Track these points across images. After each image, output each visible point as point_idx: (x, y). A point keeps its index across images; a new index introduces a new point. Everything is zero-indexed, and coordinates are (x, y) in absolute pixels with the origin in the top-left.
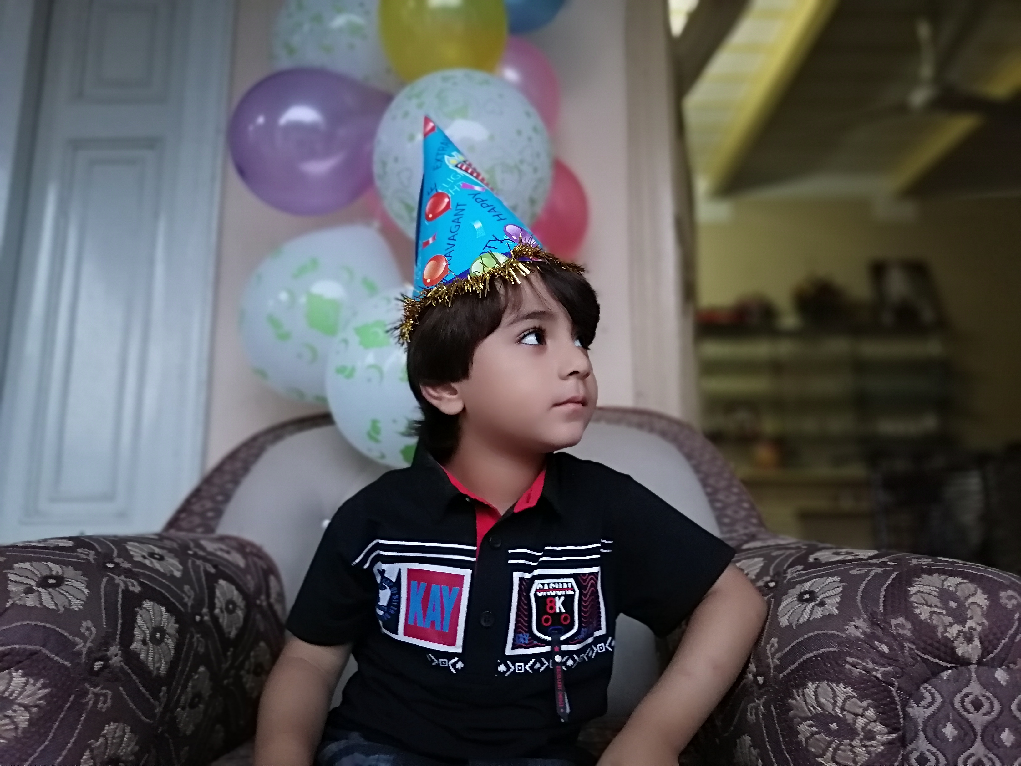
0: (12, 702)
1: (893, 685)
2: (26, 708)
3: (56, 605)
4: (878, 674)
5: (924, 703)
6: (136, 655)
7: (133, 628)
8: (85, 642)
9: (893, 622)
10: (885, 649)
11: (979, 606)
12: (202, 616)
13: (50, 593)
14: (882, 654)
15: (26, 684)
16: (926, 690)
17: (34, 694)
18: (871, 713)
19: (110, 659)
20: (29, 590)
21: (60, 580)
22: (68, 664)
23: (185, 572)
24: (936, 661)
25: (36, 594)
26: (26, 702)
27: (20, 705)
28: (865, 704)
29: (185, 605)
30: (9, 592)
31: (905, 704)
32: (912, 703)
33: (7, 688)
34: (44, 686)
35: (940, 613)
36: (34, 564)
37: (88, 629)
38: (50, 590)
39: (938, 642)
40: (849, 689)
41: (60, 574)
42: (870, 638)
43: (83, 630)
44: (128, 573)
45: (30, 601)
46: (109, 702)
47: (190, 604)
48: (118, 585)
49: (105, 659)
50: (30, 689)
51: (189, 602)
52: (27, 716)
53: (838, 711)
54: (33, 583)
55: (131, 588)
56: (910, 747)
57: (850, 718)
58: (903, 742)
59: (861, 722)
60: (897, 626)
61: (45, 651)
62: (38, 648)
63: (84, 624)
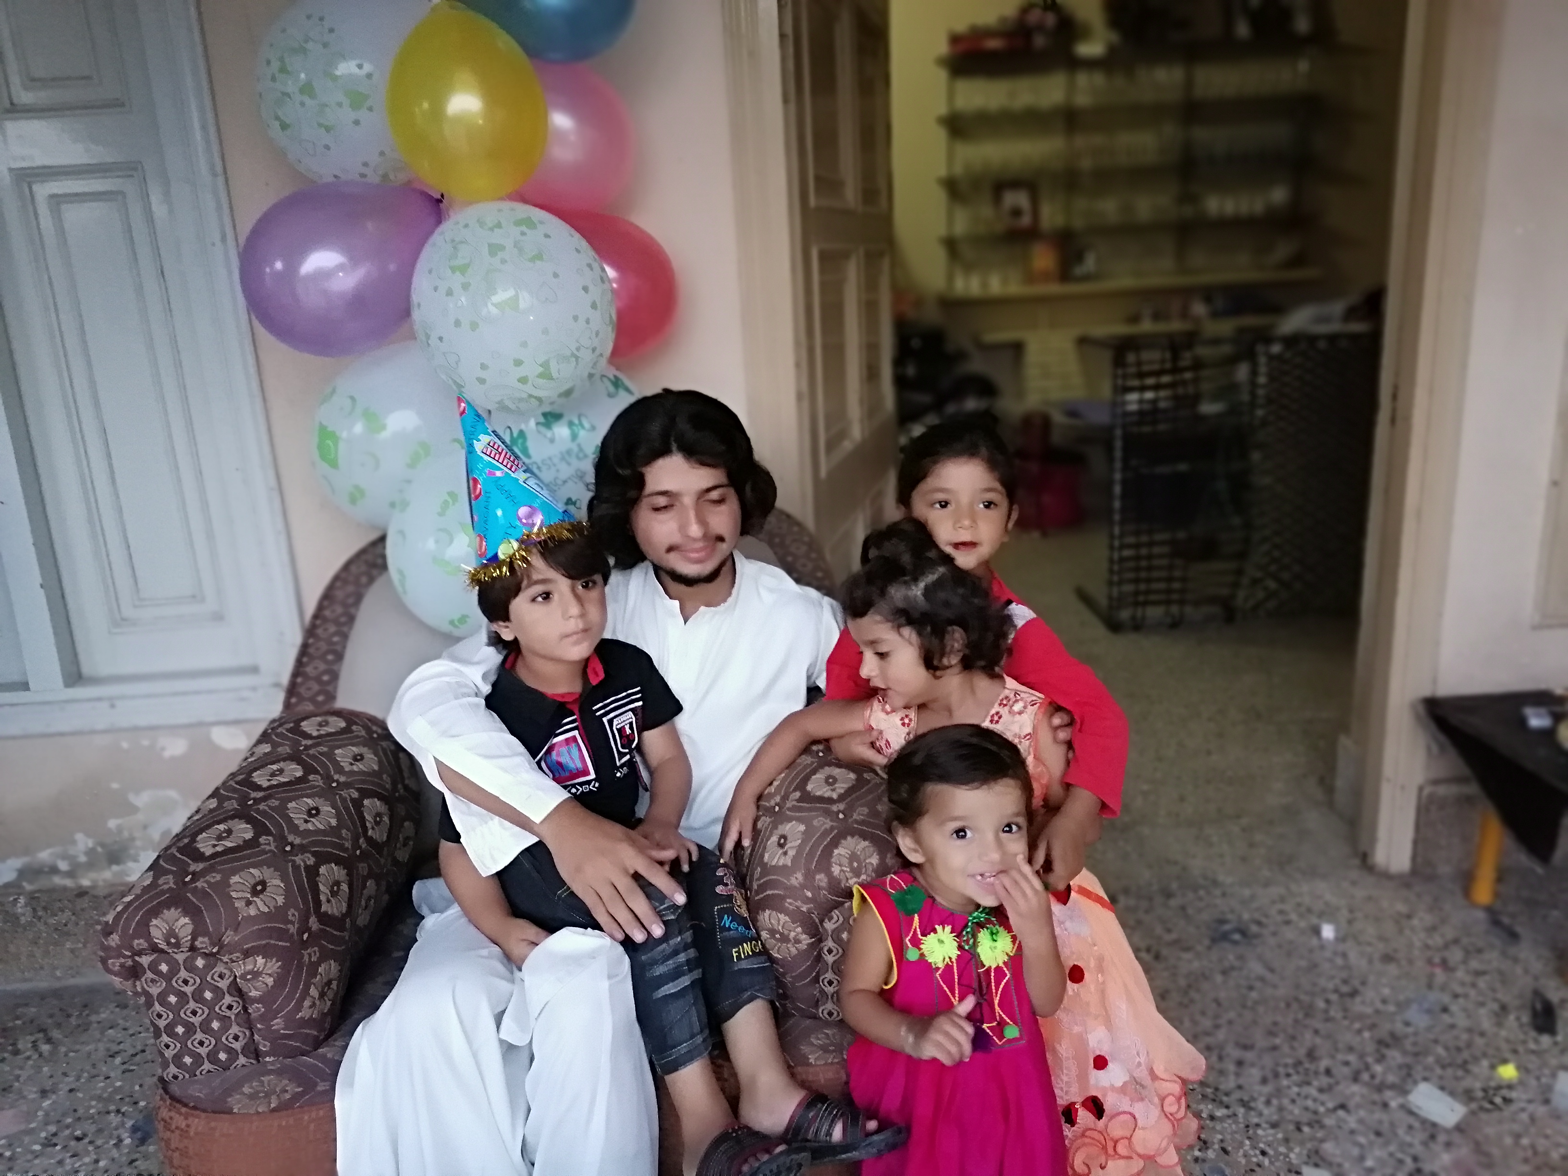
0: (261, 973)
1: (813, 914)
2: (270, 975)
3: (269, 908)
4: (804, 909)
5: (833, 921)
6: (326, 913)
7: (318, 895)
8: (294, 926)
9: (818, 877)
10: (809, 894)
11: (872, 864)
12: (360, 848)
13: (262, 900)
14: (807, 898)
15: (266, 962)
16: (835, 913)
17: (273, 966)
18: (799, 929)
19: (311, 928)
20: (249, 903)
21: (263, 883)
22: (288, 944)
23: (338, 816)
24: (840, 899)
25: (254, 904)
26: (269, 972)
27: (266, 974)
28: (796, 925)
29: (345, 850)
30: (237, 908)
31: (822, 921)
32: (826, 920)
33: (255, 967)
34: (277, 961)
35: (847, 871)
36: (242, 873)
37: (293, 915)
38: (261, 896)
39: (842, 889)
40: (787, 918)
41: (261, 878)
42: (803, 887)
43: (290, 918)
44: (303, 849)
45: (252, 911)
46: (318, 954)
47: (350, 847)
48: (299, 866)
49: (308, 930)
50: (269, 965)
51: (348, 845)
52: (272, 979)
53: (780, 928)
54: (249, 896)
55: (308, 863)
56: (824, 944)
57: (786, 932)
58: (820, 941)
59: (792, 934)
60: (820, 880)
61: (273, 942)
62: (267, 941)
63: (289, 913)
